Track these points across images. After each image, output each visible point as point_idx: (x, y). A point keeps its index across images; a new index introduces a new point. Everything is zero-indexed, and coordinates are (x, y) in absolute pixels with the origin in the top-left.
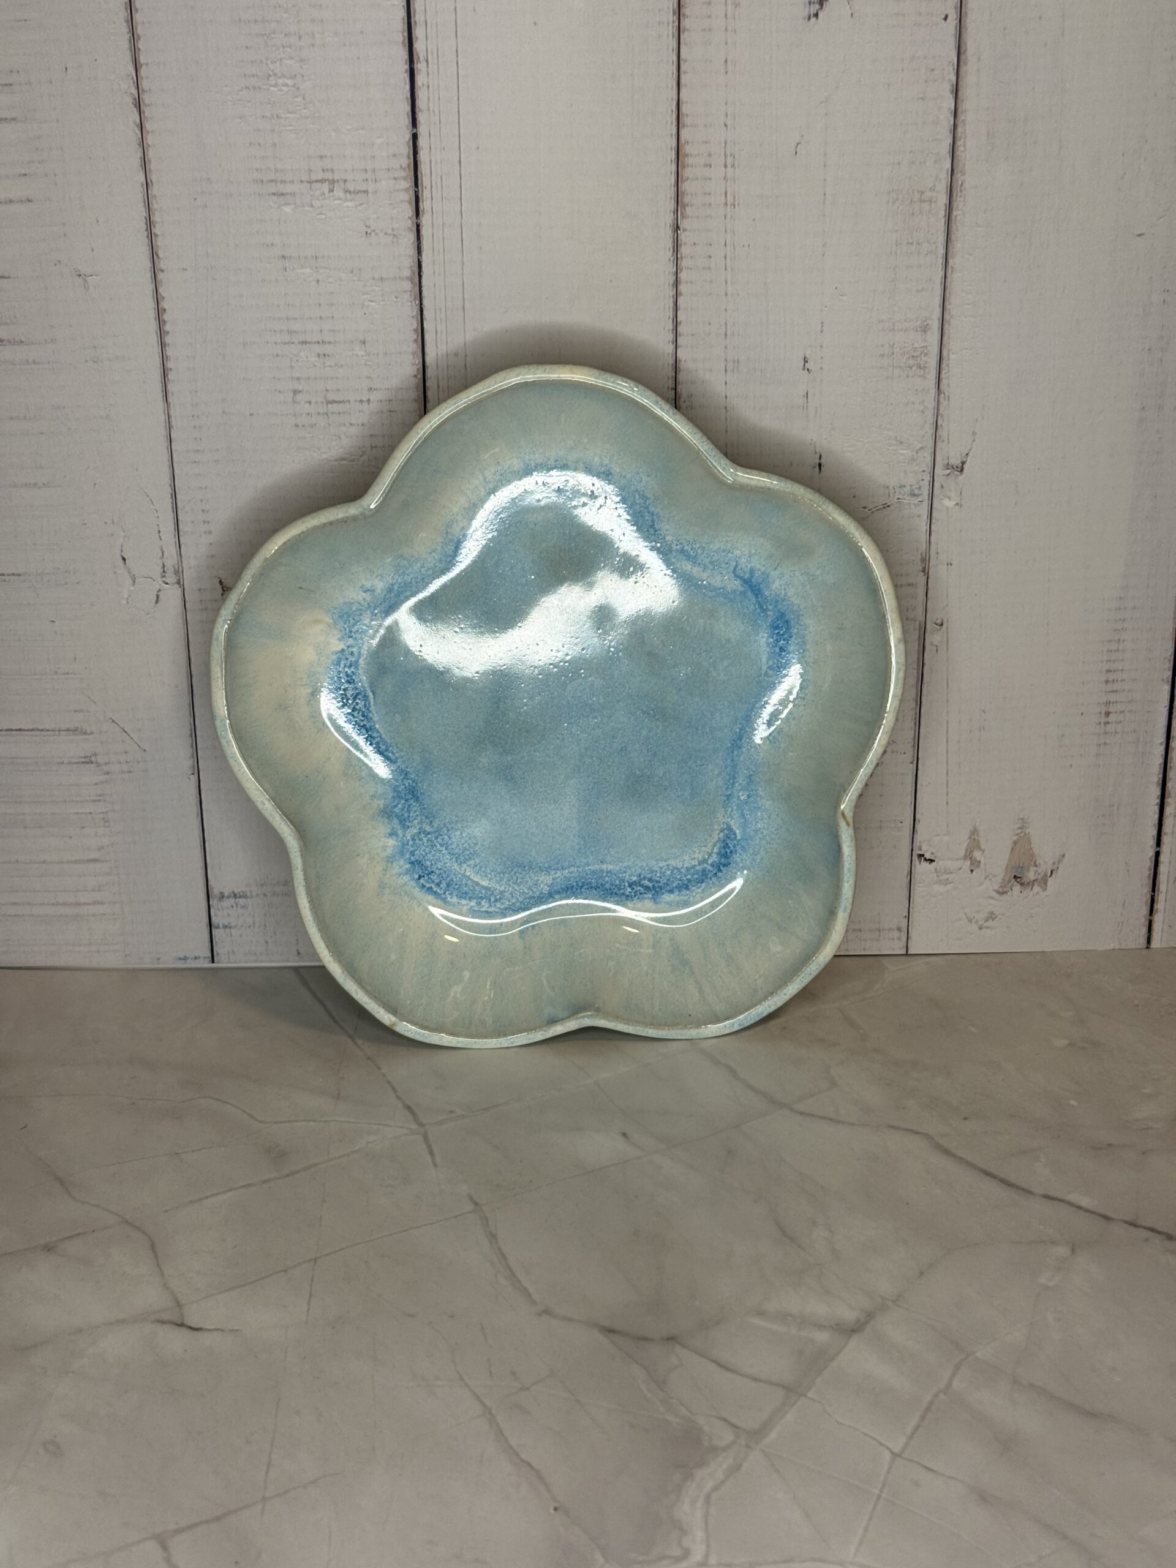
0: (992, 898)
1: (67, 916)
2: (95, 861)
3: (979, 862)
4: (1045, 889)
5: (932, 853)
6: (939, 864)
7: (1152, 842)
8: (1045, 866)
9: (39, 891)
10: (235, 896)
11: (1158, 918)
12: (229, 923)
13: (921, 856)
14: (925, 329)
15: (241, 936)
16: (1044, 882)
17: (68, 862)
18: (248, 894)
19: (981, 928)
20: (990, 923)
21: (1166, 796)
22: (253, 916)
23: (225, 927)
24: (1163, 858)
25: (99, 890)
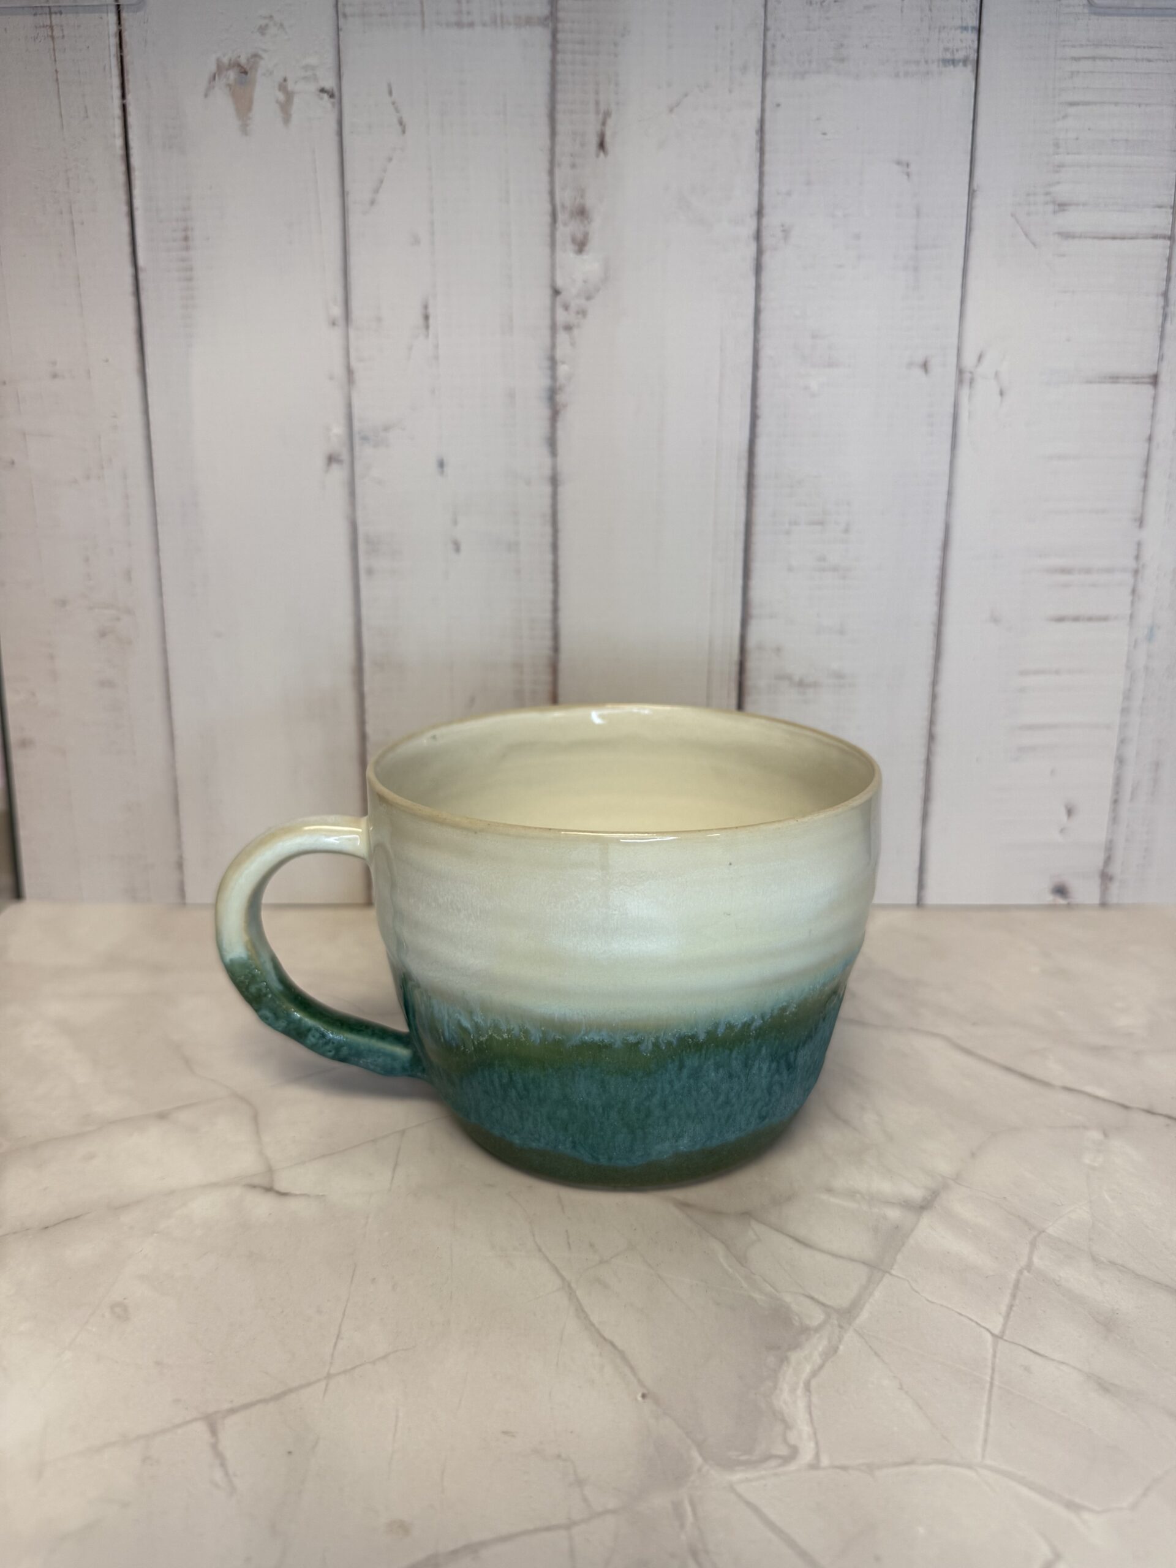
0: (265, 51)
1: (1106, 45)
2: (1072, 104)
3: (280, 90)
4: (218, 61)
5: (322, 99)
6: (313, 87)
7: (131, 109)
8: (220, 83)
9: (1127, 73)
10: (953, 62)
11: (113, 28)
12: (962, 32)
13: (332, 96)
14: (370, 572)
15: (953, 18)
16: (220, 69)
17: (1095, 103)
18: (941, 63)
19: (271, 17)
20: (263, 22)
21: (125, 158)
22: (939, 39)
23: (964, 28)
24: (117, 93)
25: (1072, 73)
